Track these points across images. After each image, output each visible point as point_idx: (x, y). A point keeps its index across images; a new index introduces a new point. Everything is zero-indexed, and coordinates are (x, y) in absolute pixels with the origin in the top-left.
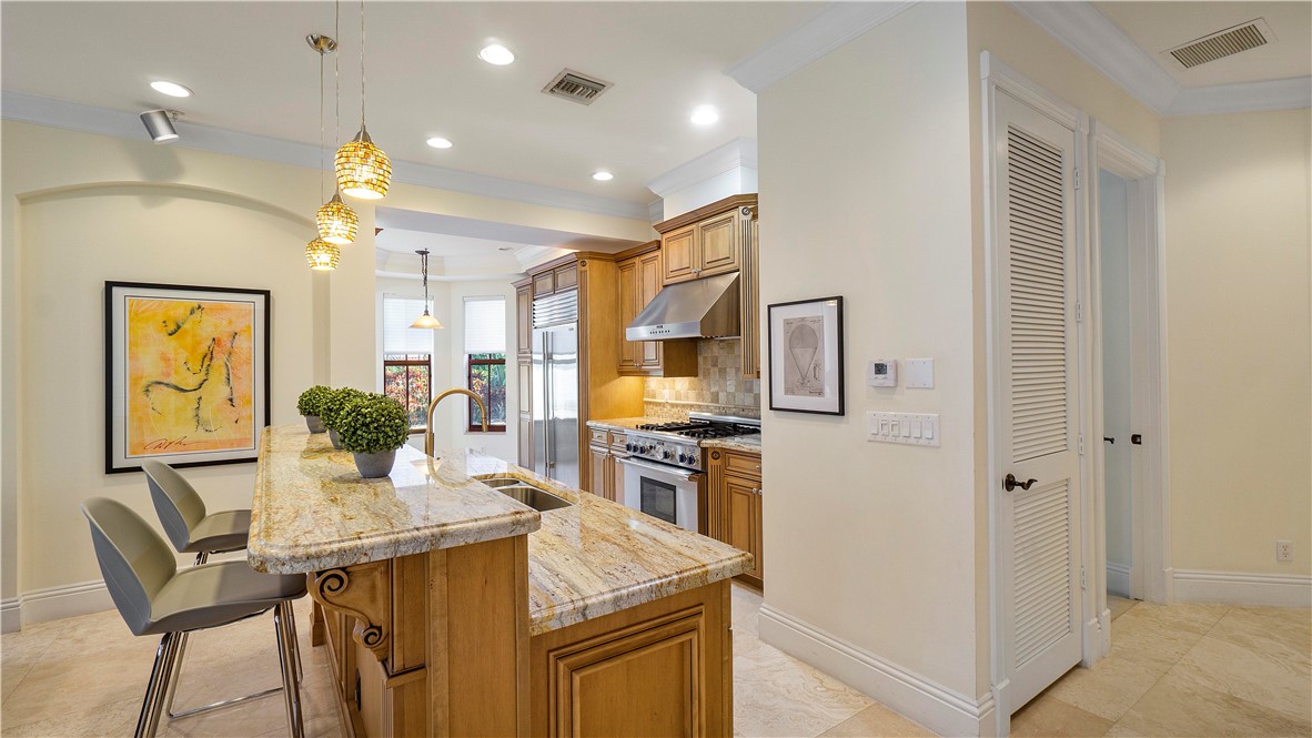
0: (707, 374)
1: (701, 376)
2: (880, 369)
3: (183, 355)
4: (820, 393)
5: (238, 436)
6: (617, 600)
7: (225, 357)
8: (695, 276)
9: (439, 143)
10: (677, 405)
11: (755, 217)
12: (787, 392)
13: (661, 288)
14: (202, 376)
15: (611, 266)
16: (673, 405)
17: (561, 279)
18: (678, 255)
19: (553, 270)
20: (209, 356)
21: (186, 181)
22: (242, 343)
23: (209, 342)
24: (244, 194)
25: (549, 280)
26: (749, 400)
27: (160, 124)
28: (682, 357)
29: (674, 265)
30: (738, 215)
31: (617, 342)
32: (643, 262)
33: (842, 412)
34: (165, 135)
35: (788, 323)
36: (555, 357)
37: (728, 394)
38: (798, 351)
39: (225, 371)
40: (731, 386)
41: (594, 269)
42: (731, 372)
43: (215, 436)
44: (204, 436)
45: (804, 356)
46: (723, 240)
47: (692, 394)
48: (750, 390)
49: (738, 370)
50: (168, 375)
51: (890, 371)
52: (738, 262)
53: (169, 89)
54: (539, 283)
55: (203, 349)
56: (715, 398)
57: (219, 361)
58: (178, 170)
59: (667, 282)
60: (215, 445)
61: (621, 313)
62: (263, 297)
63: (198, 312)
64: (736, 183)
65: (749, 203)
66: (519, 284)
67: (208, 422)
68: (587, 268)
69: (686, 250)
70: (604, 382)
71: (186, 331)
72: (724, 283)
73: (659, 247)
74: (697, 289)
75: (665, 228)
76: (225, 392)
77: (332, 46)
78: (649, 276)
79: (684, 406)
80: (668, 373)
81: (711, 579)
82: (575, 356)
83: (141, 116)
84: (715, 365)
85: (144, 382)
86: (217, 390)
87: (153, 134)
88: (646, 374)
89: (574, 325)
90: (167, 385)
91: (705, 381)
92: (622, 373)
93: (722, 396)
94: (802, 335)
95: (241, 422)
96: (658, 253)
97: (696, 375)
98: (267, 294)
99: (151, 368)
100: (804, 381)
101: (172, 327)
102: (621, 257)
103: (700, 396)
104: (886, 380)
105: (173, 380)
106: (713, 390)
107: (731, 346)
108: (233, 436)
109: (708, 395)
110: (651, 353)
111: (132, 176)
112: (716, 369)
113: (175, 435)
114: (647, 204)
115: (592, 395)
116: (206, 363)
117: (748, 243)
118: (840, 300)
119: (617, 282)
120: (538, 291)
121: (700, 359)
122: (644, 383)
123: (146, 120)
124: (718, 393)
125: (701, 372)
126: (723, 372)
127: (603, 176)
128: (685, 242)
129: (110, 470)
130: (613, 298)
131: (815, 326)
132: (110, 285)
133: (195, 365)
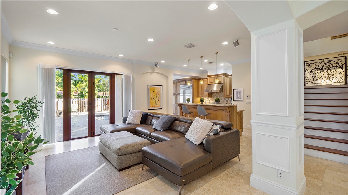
1: (213, 97)
3: (154, 94)
8: (215, 83)
13: (207, 85)
15: (197, 81)
17: (187, 82)
18: (211, 80)
20: (157, 94)
21: (155, 71)
22: (160, 93)
24: (161, 73)
25: (185, 82)
28: (210, 94)
30: (223, 76)
31: (197, 92)
32: (203, 80)
33: (243, 101)
36: (186, 94)
39: (158, 96)
41: (194, 81)
43: (157, 105)
46: (220, 79)
52: (223, 82)
55: (156, 94)
58: (155, 70)
59: (209, 84)
60: (157, 106)
61: (198, 87)
63: (156, 89)
64: (222, 72)
70: (196, 99)
71: (155, 91)
72: (220, 85)
75: (208, 76)
78: (205, 83)
80: (209, 97)
82: (191, 94)
83: (155, 64)
85: (151, 98)
86: (157, 99)
87: (156, 66)
89: (191, 90)
91: (213, 99)
92: (198, 97)
95: (160, 103)
96: (207, 79)
97: (212, 97)
98: (162, 86)
99: (152, 96)
101: (153, 91)
102: (198, 79)
103: (212, 101)
104: (249, 97)
105: (154, 98)
111: (151, 71)
113: (154, 105)
115: (194, 100)
117: (224, 80)
118: (243, 89)
119: (197, 83)
120: (181, 84)
121: (213, 95)
129: (148, 109)
130: (197, 85)
132: (148, 85)
133: (155, 96)
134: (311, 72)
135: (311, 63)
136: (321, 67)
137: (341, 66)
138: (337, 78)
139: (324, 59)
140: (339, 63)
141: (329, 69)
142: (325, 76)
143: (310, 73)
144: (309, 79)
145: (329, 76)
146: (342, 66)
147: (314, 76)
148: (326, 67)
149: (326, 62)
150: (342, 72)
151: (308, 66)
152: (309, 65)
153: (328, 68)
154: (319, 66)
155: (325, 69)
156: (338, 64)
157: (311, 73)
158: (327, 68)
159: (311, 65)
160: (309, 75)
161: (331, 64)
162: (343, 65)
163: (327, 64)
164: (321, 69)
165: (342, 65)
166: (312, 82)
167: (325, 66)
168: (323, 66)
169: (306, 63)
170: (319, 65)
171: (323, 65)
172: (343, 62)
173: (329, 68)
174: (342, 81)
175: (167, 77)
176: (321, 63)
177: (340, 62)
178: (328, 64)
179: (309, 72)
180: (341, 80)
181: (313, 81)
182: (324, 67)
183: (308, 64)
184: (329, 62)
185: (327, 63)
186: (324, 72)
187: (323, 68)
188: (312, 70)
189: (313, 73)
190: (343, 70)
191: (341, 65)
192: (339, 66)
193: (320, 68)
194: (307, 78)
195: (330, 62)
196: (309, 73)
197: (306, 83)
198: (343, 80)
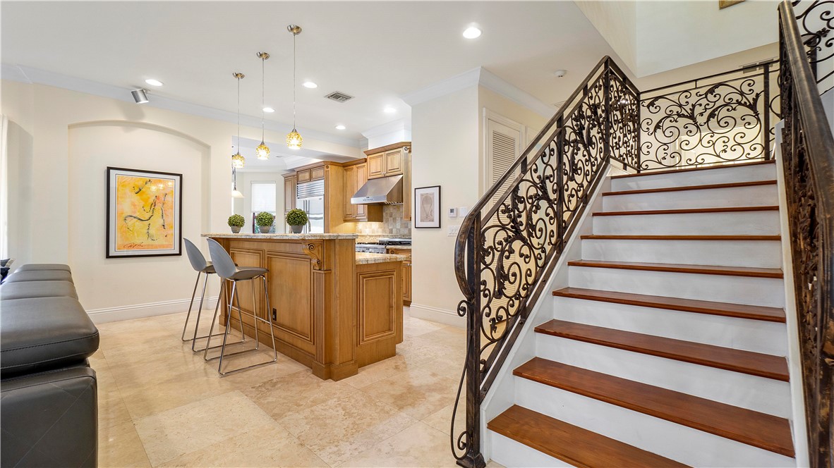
0: (387, 221)
1: (384, 222)
2: (452, 211)
3: (142, 203)
4: (433, 221)
5: (167, 243)
6: (375, 260)
7: (161, 205)
8: (383, 176)
9: (268, 110)
10: (372, 236)
11: (410, 152)
12: (421, 221)
13: (366, 180)
14: (150, 214)
15: (340, 169)
16: (370, 236)
17: (314, 174)
18: (375, 165)
19: (310, 169)
20: (154, 204)
21: (145, 121)
22: (169, 198)
23: (154, 198)
25: (307, 175)
26: (406, 232)
27: (141, 96)
28: (377, 212)
29: (373, 170)
30: (402, 150)
31: (343, 205)
32: (358, 168)
33: (440, 227)
34: (143, 101)
35: (422, 195)
37: (397, 229)
38: (425, 205)
39: (161, 211)
40: (398, 225)
41: (332, 170)
42: (398, 219)
43: (155, 243)
44: (150, 242)
45: (427, 207)
46: (396, 161)
47: (380, 230)
48: (407, 227)
49: (401, 218)
50: (135, 212)
51: (455, 211)
52: (403, 170)
53: (153, 83)
54: (300, 176)
55: (151, 201)
56: (391, 231)
57: (158, 207)
58: (142, 115)
59: (369, 178)
60: (149, 246)
61: (344, 190)
62: (179, 177)
63: (149, 183)
64: (401, 136)
65: (408, 146)
66: (285, 176)
67: (153, 236)
68: (329, 169)
69: (379, 163)
70: (337, 226)
71: (144, 192)
72: (396, 179)
73: (366, 161)
74: (384, 181)
75: (368, 153)
76: (161, 222)
77: (242, 77)
78: (360, 176)
79: (376, 236)
80: (370, 219)
81: (398, 260)
82: (322, 216)
83: (132, 92)
84: (391, 216)
85: (124, 215)
86: (157, 221)
87: (137, 100)
88: (358, 221)
89: (322, 197)
90: (135, 217)
91: (386, 225)
92: (345, 221)
93: (394, 230)
94: (427, 200)
95: (168, 236)
96: (365, 164)
97: (382, 221)
98: (181, 176)
99: (127, 210)
100: (427, 217)
101: (137, 190)
102: (346, 165)
103: (384, 231)
104: (454, 214)
105: (137, 215)
106: (390, 228)
107: (398, 207)
108: (164, 243)
109: (388, 230)
110: (362, 211)
111: (122, 118)
112: (392, 218)
113: (138, 242)
114: (359, 141)
116: (153, 208)
117: (407, 163)
118: (440, 187)
119: (343, 176)
120: (300, 179)
121: (384, 214)
122: (356, 226)
123: (134, 94)
124: (392, 230)
125: (384, 220)
126: (395, 220)
127: (341, 127)
128: (379, 160)
129: (108, 256)
130: (342, 184)
131: (431, 196)
132: (109, 169)
133: (147, 208)
134: (657, 127)
135: (657, 98)
136: (688, 108)
137: (752, 102)
138: (739, 144)
139: (696, 80)
140: (745, 89)
141: (712, 115)
142: (701, 140)
143: (655, 131)
144: (653, 151)
145: (714, 139)
146: (755, 100)
147: (666, 140)
148: (703, 107)
149: (703, 91)
150: (753, 120)
151: (648, 107)
152: (652, 104)
153: (709, 112)
154: (680, 106)
155: (701, 114)
156: (742, 94)
157: (658, 130)
158: (706, 109)
159: (657, 103)
160: (652, 139)
161: (718, 96)
162: (758, 95)
163: (706, 97)
164: (686, 117)
165: (754, 95)
166: (660, 163)
167: (700, 105)
168: (694, 106)
169: (642, 97)
170: (683, 102)
171: (693, 100)
172: (759, 87)
173: (714, 111)
174: (753, 154)
175: (206, 149)
176: (689, 95)
177: (749, 85)
178: (709, 95)
179: (652, 128)
180: (750, 152)
181: (664, 158)
182: (697, 107)
183: (647, 103)
184: (711, 91)
185: (706, 94)
186: (698, 127)
187: (693, 110)
188: (660, 121)
189: (664, 132)
190: (757, 115)
191: (751, 98)
192: (744, 100)
193: (684, 112)
194: (644, 149)
195: (717, 91)
196: (652, 130)
197: (644, 166)
198: (759, 149)
